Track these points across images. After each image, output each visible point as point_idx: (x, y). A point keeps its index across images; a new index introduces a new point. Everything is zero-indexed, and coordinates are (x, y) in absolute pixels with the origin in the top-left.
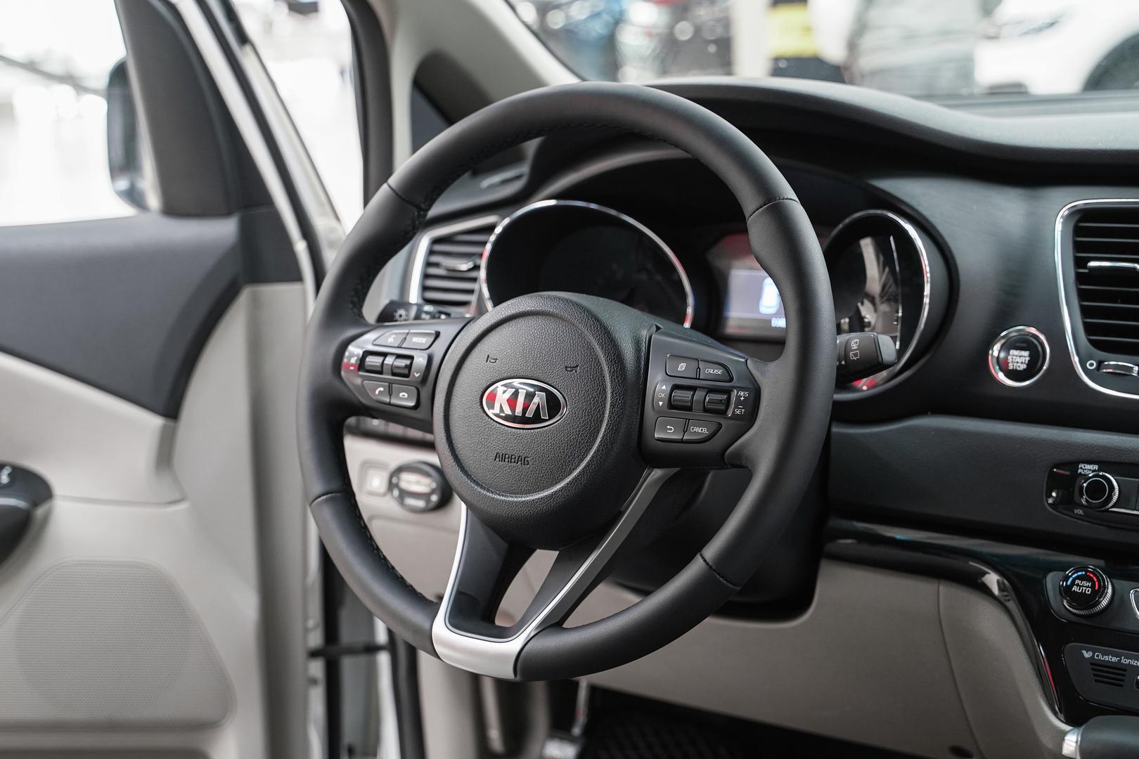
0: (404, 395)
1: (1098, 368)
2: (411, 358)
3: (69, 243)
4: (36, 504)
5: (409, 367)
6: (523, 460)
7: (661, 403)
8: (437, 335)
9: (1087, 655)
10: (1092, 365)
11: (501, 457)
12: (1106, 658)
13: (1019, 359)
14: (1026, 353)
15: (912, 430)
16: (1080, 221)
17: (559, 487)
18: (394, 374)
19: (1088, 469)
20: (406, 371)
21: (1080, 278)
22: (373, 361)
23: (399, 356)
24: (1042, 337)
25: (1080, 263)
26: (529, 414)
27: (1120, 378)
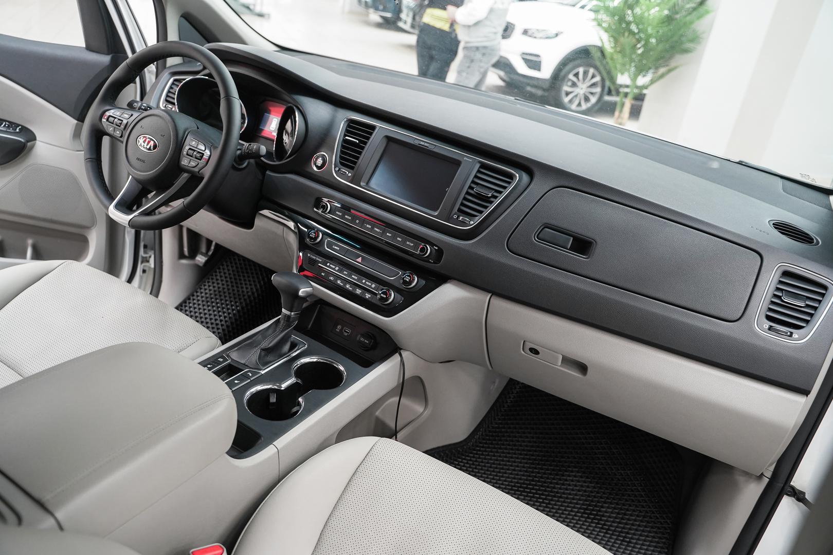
0: (118, 132)
1: (338, 171)
2: (122, 121)
4: (28, 142)
5: (121, 124)
6: (144, 161)
7: (185, 153)
8: (132, 115)
9: (309, 255)
10: (337, 169)
11: (138, 159)
12: (313, 257)
13: (320, 162)
15: (285, 177)
16: (349, 123)
17: (152, 172)
18: (117, 125)
19: (325, 200)
20: (119, 125)
21: (343, 141)
22: (111, 119)
23: (119, 119)
24: (327, 155)
25: (344, 136)
26: (148, 147)
27: (343, 175)
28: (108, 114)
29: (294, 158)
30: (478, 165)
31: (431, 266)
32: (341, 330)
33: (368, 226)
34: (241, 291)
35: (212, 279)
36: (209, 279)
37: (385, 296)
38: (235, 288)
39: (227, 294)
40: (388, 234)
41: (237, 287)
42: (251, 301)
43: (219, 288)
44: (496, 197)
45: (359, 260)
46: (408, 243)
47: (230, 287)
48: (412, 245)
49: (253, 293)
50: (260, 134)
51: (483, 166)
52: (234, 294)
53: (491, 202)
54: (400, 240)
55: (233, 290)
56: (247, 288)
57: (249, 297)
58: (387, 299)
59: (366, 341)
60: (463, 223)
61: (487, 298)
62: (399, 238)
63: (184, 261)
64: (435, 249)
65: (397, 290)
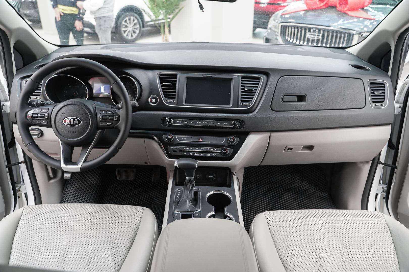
0: (44, 122)
2: (44, 114)
6: (75, 132)
7: (101, 119)
9: (171, 148)
10: (166, 101)
11: (69, 132)
12: (174, 148)
13: (154, 100)
14: (155, 100)
16: (160, 76)
17: (83, 136)
18: (40, 118)
19: (167, 118)
20: (43, 117)
21: (162, 86)
22: (35, 115)
23: (41, 114)
24: (157, 97)
25: (161, 83)
26: (74, 124)
27: (170, 103)
28: (30, 113)
30: (240, 78)
31: (240, 130)
33: (199, 123)
34: (90, 183)
35: (70, 184)
36: (68, 185)
37: (225, 152)
38: (85, 183)
39: (83, 188)
40: (212, 123)
41: (86, 182)
42: (98, 186)
43: (76, 187)
44: (256, 90)
45: (200, 140)
46: (224, 124)
47: (82, 184)
48: (227, 124)
49: (97, 182)
51: (243, 77)
52: (87, 186)
53: (255, 92)
55: (85, 185)
56: (92, 180)
57: (96, 184)
59: (212, 176)
60: (246, 106)
61: (268, 135)
62: (219, 123)
63: (52, 181)
64: (239, 122)
65: (229, 147)
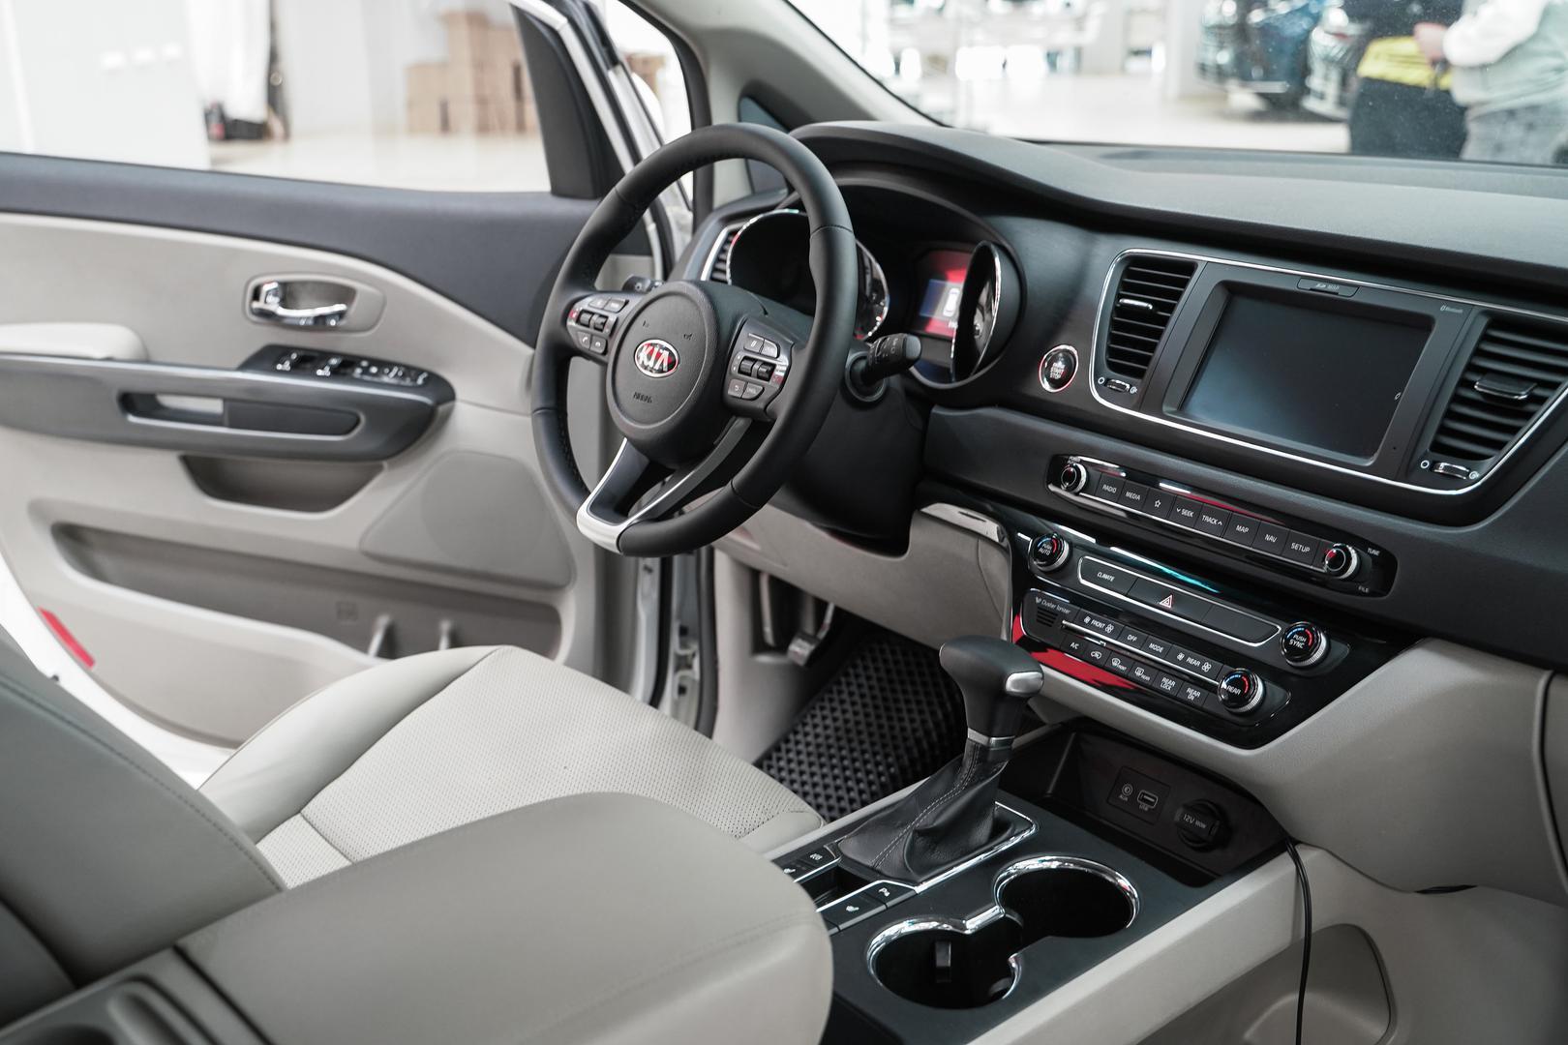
0: (598, 344)
1: (1105, 384)
2: (607, 318)
3: (477, 207)
4: (439, 403)
5: (604, 324)
6: (648, 399)
7: (735, 369)
8: (627, 303)
10: (1102, 380)
11: (637, 396)
12: (1049, 605)
13: (1058, 370)
14: (1063, 366)
16: (1128, 265)
17: (665, 421)
18: (596, 329)
19: (1073, 460)
20: (601, 327)
21: (1114, 311)
22: (585, 317)
23: (600, 316)
24: (1075, 352)
25: (1117, 298)
26: (657, 367)
27: (1118, 394)
28: (578, 307)
29: (995, 366)
30: (1484, 321)
31: (1364, 601)
32: (1132, 798)
33: (1184, 512)
34: (898, 729)
35: (831, 700)
36: (823, 700)
37: (1237, 691)
38: (884, 721)
39: (864, 736)
40: (1239, 528)
41: (890, 718)
42: (922, 753)
43: (846, 721)
44: (1541, 401)
45: (1166, 603)
46: (1295, 546)
47: (872, 719)
48: (1307, 549)
49: (927, 733)
50: (924, 329)
51: (1497, 321)
52: (882, 736)
53: (1528, 416)
54: (1272, 539)
55: (880, 727)
56: (912, 721)
57: (918, 741)
58: (1245, 698)
59: (1198, 823)
60: (1451, 479)
61: (1537, 683)
62: (1270, 535)
63: (765, 659)
64: (1372, 555)
65: (1272, 674)
